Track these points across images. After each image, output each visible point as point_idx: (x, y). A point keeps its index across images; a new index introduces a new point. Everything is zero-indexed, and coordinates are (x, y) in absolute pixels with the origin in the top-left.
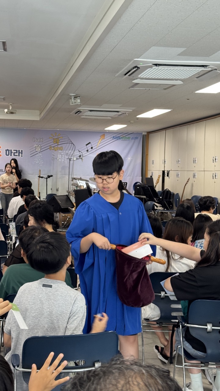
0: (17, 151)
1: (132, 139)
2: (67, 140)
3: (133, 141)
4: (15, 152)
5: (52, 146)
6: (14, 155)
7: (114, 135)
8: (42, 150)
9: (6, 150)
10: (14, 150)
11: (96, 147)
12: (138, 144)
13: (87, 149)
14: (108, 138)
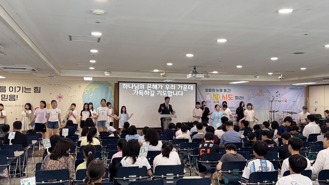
0: (241, 97)
1: (300, 89)
2: (266, 90)
3: (300, 90)
4: (240, 97)
5: (259, 94)
6: (240, 99)
7: (290, 87)
8: (254, 96)
9: (235, 97)
10: (239, 97)
11: (281, 94)
12: (303, 92)
13: (276, 95)
14: (287, 89)
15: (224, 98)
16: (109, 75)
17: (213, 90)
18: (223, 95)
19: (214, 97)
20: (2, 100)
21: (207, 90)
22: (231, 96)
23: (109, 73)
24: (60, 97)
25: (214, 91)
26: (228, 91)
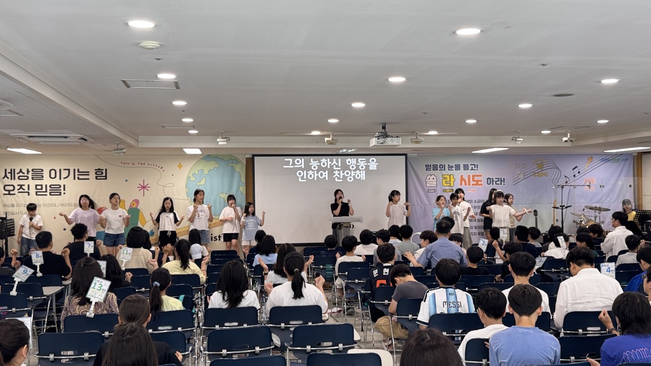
0: (498, 179)
2: (552, 165)
3: (623, 162)
4: (497, 180)
5: (537, 172)
6: (496, 184)
7: (603, 157)
8: (525, 177)
9: (488, 179)
10: (496, 178)
11: (583, 172)
12: (629, 166)
13: (574, 174)
14: (596, 160)
15: (463, 182)
16: (226, 143)
17: (441, 167)
18: (462, 176)
19: (444, 181)
20: (37, 195)
21: (428, 167)
22: (479, 178)
23: (225, 140)
24: (144, 187)
25: (443, 169)
26: (472, 168)
